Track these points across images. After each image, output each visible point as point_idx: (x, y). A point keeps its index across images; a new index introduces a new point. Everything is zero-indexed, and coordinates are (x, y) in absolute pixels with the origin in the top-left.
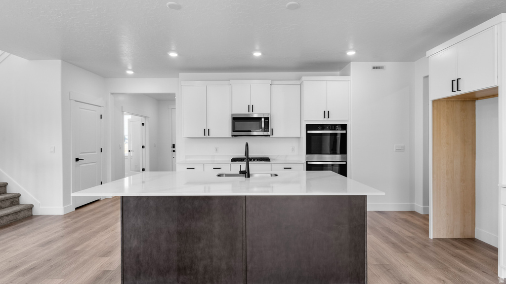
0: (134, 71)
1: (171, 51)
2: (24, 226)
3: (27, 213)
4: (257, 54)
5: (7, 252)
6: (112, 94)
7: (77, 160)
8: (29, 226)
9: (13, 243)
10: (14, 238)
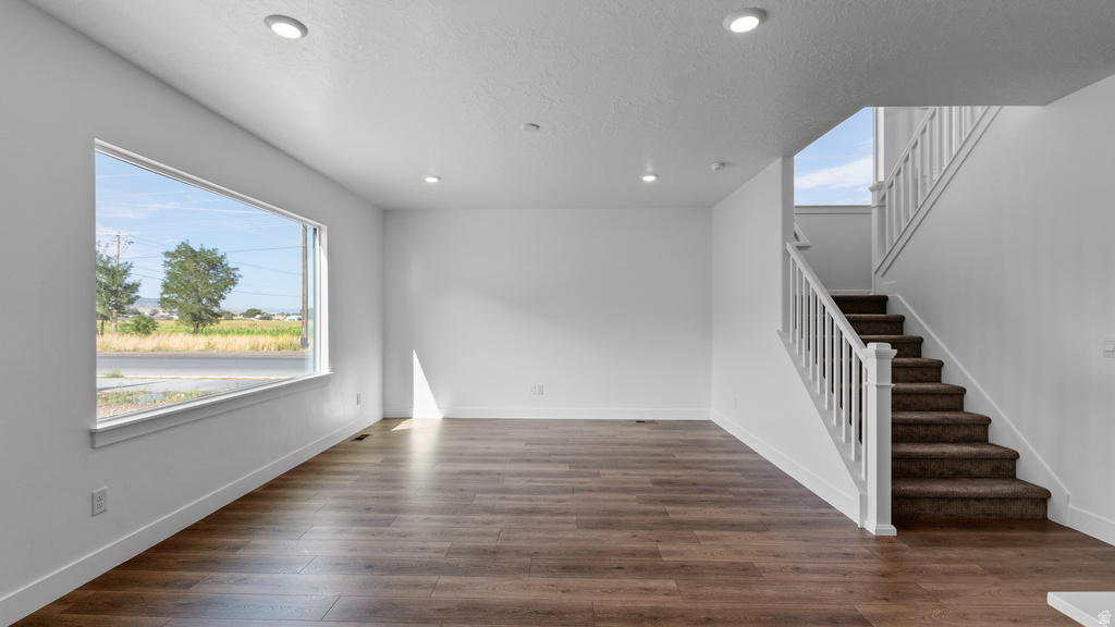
2: (1013, 543)
3: (1032, 510)
5: (941, 607)
8: (1023, 550)
9: (964, 587)
10: (974, 573)
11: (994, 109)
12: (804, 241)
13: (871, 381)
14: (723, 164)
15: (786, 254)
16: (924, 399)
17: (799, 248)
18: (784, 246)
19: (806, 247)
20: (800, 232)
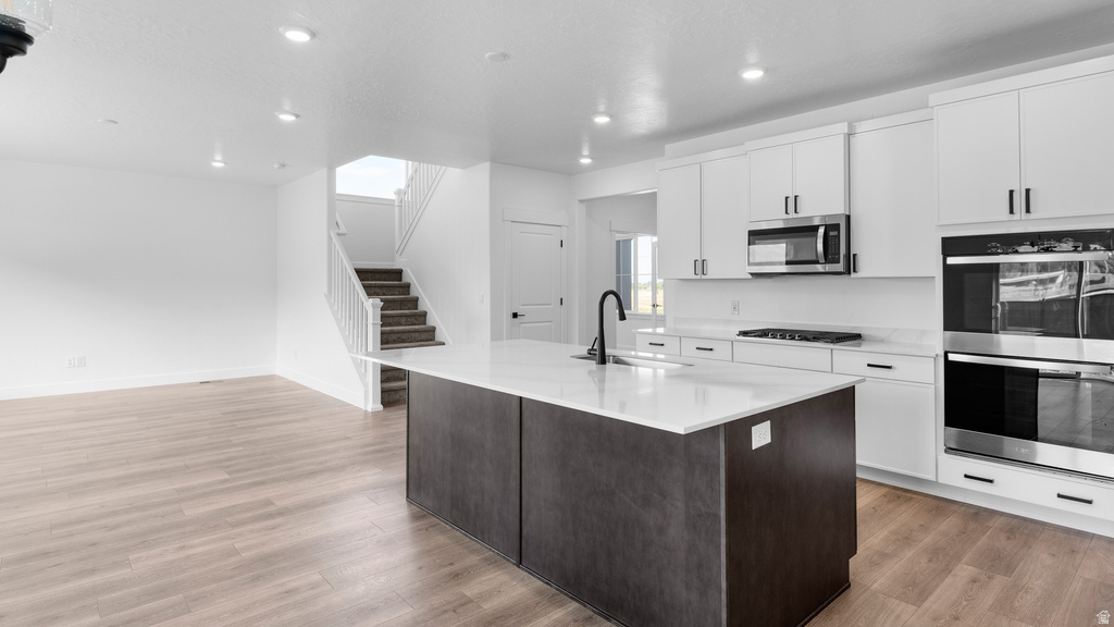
0: (592, 158)
1: (597, 113)
4: (753, 75)
6: (582, 201)
7: (515, 315)
11: (444, 168)
12: (343, 230)
13: (370, 321)
14: (284, 166)
15: (330, 238)
16: (413, 335)
17: (338, 234)
18: (329, 232)
19: (344, 235)
20: (340, 223)
